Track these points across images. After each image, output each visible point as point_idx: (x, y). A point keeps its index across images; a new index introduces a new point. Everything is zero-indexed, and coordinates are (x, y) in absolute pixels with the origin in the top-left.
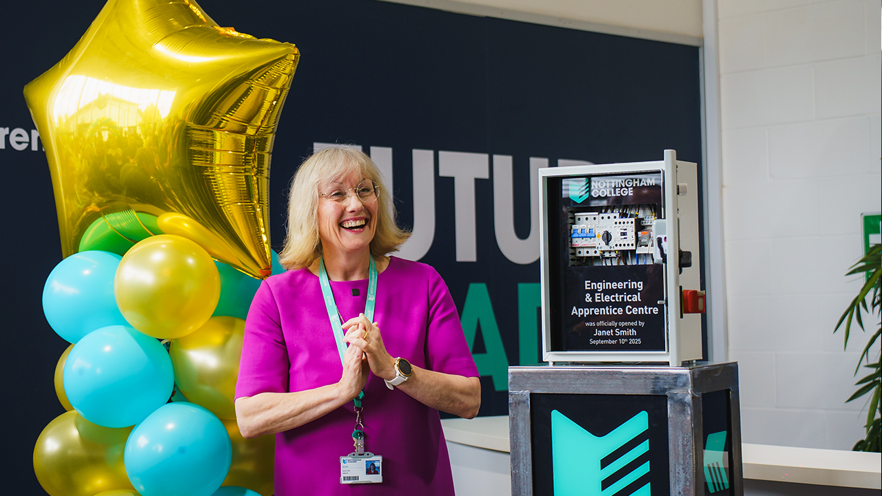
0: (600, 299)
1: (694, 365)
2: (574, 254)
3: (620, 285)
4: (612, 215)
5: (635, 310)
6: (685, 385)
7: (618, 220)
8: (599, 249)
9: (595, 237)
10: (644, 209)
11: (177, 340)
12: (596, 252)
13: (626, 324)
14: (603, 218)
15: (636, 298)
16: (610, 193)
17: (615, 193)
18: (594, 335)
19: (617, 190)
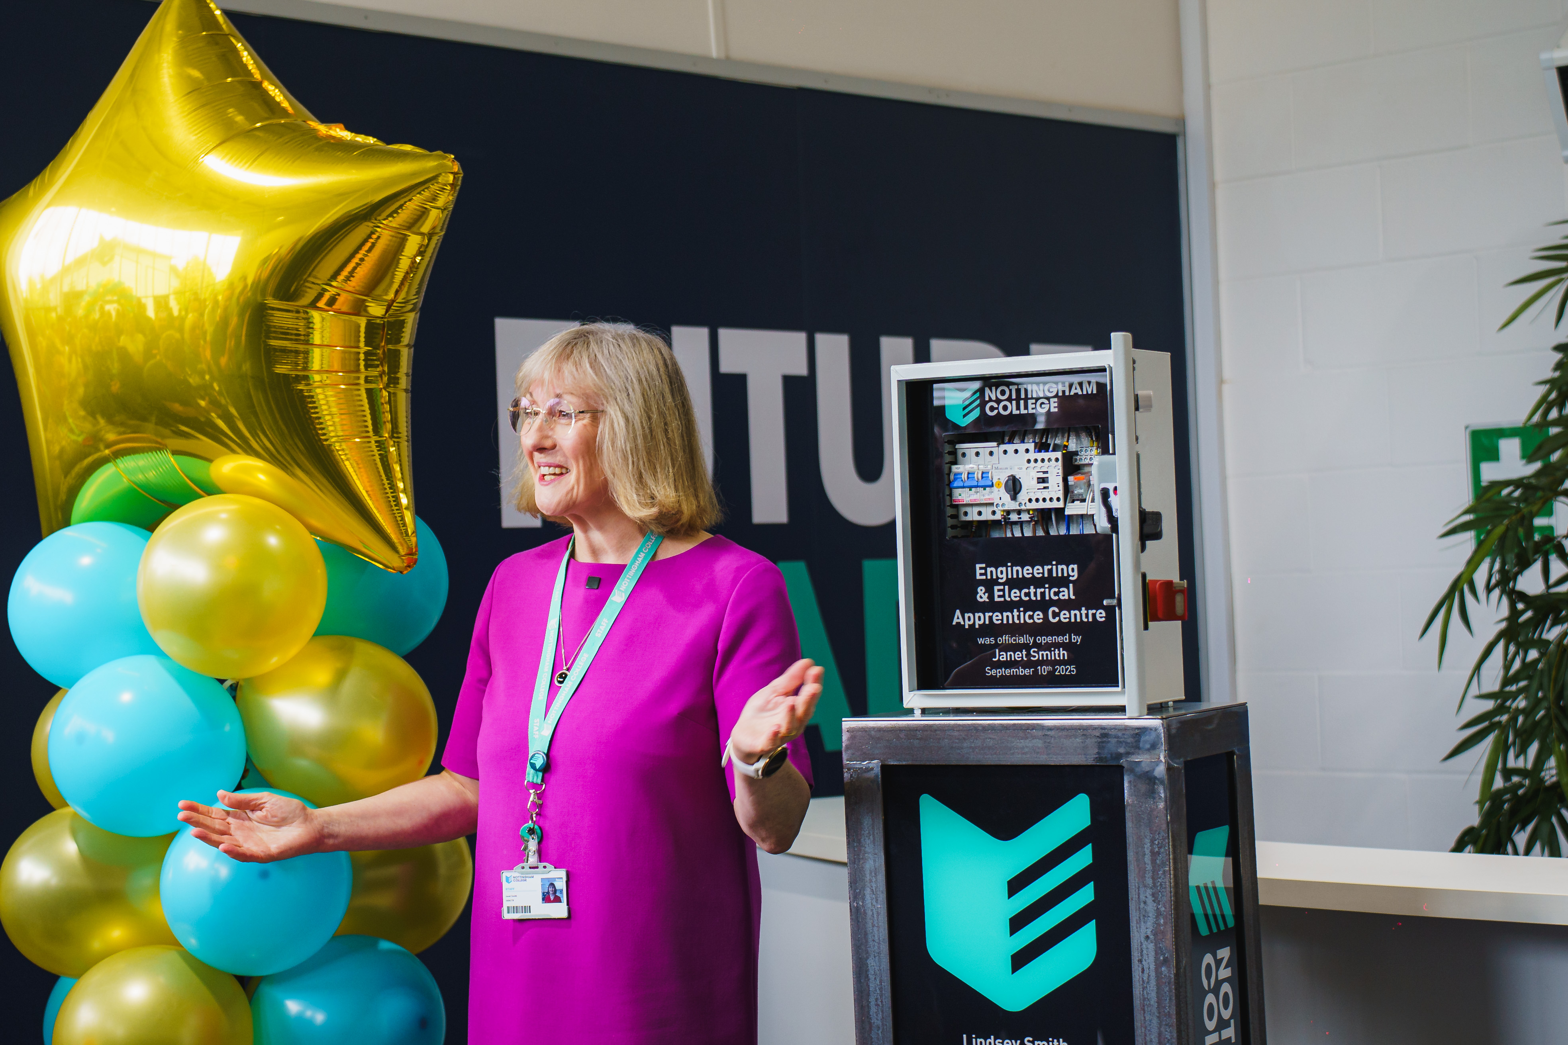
0: (1004, 596)
1: (1171, 710)
2: (955, 516)
3: (1038, 571)
4: (1021, 447)
5: (1064, 617)
6: (1154, 746)
7: (1032, 455)
8: (1000, 508)
9: (992, 486)
10: (1078, 436)
11: (249, 680)
12: (994, 513)
13: (1049, 639)
14: (1005, 452)
15: (1067, 593)
16: (1018, 408)
17: (1026, 408)
18: (994, 659)
19: (1030, 402)
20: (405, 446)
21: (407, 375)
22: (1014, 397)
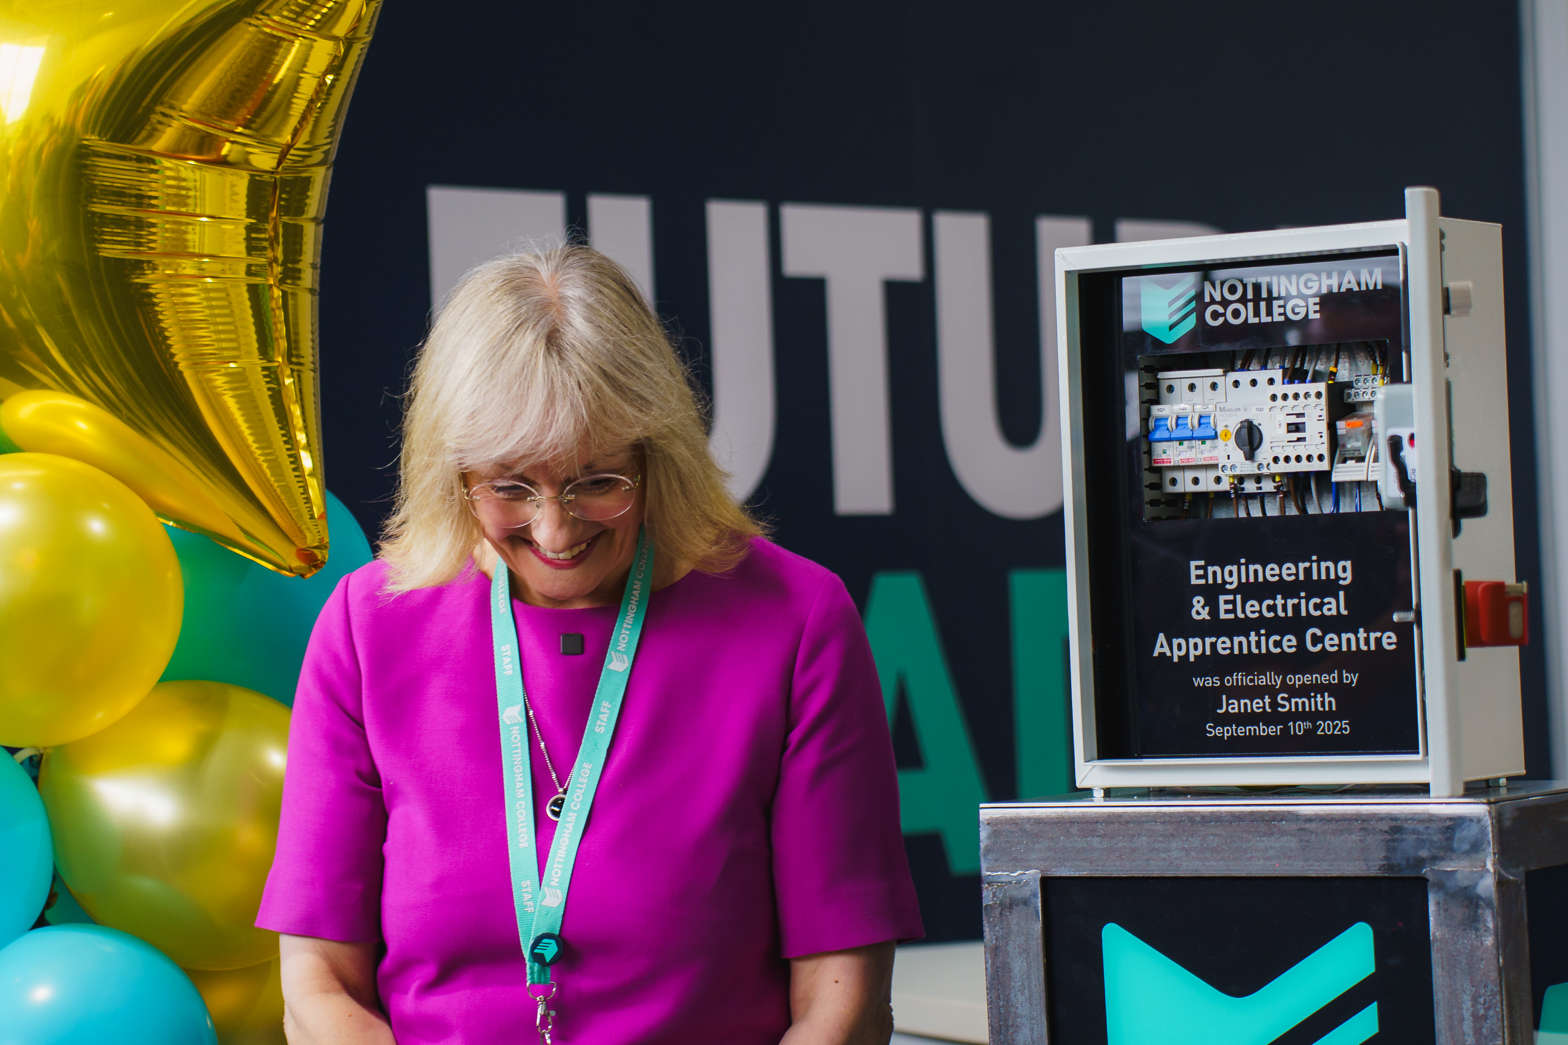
0: (1234, 611)
1: (1503, 792)
2: (1157, 486)
3: (1288, 572)
4: (1262, 376)
5: (1331, 642)
6: (1476, 847)
7: (1280, 388)
8: (1228, 472)
9: (1215, 437)
10: (1352, 358)
11: (59, 749)
12: (1218, 480)
13: (1307, 679)
14: (1236, 384)
15: (1334, 607)
16: (1257, 314)
17: (1269, 313)
18: (1219, 711)
19: (1276, 303)
20: (310, 379)
21: (313, 266)
22: (1250, 296)
